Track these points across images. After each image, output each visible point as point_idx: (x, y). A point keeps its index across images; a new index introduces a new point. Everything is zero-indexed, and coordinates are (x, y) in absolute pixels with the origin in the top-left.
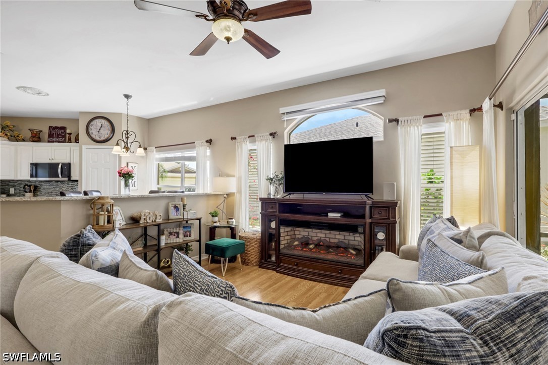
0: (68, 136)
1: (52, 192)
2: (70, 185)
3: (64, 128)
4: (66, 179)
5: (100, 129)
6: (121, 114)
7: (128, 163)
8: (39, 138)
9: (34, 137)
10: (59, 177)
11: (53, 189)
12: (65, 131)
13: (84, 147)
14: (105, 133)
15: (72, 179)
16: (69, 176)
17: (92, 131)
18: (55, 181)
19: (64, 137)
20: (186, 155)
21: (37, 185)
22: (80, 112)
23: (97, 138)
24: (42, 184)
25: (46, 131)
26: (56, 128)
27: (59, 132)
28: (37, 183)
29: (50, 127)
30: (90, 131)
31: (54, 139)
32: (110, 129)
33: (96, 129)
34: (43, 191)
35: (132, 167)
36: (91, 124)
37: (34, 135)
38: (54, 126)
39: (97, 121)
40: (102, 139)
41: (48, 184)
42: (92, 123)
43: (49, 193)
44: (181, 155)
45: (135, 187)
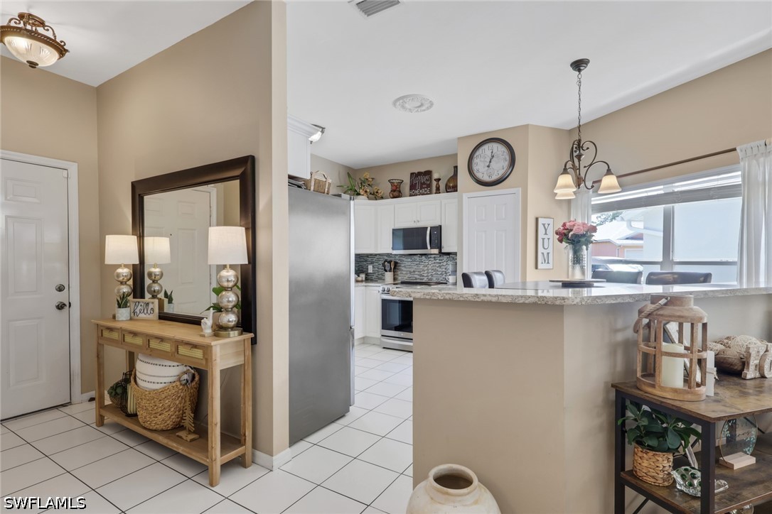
0: (434, 183)
1: (414, 272)
2: (438, 261)
3: (429, 173)
4: (436, 251)
5: (490, 162)
6: (527, 126)
7: (537, 219)
8: (400, 191)
9: (395, 191)
10: (427, 248)
11: (415, 267)
12: (431, 178)
13: (465, 196)
14: (499, 167)
15: (443, 251)
16: (440, 248)
17: (477, 167)
18: (420, 254)
19: (429, 186)
20: (676, 190)
21: (397, 261)
22: (459, 138)
23: (486, 178)
24: (403, 259)
25: (407, 181)
26: (420, 174)
27: (423, 179)
28: (397, 257)
29: (412, 174)
30: (475, 168)
31: (417, 192)
32: (508, 158)
33: (484, 161)
34: (403, 268)
35: (544, 225)
36: (475, 156)
37: (394, 188)
38: (416, 172)
39: (486, 147)
40: (494, 178)
41: (409, 260)
42: (477, 153)
43: (410, 272)
44: (662, 192)
45: (548, 263)
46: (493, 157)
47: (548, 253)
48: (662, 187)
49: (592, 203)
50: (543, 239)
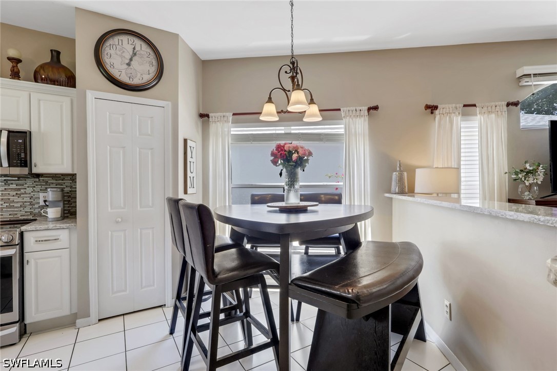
0: (10, 64)
5: (131, 60)
6: (177, 36)
7: (186, 141)
13: (91, 96)
14: (143, 71)
15: (33, 171)
16: (30, 166)
22: (77, 8)
23: (124, 79)
30: (106, 61)
32: (154, 63)
33: (122, 56)
35: (190, 147)
36: (106, 44)
39: (123, 38)
40: (135, 81)
42: (111, 41)
44: (283, 132)
45: (193, 187)
46: (135, 54)
47: (193, 177)
48: (283, 128)
49: (232, 133)
50: (190, 162)
